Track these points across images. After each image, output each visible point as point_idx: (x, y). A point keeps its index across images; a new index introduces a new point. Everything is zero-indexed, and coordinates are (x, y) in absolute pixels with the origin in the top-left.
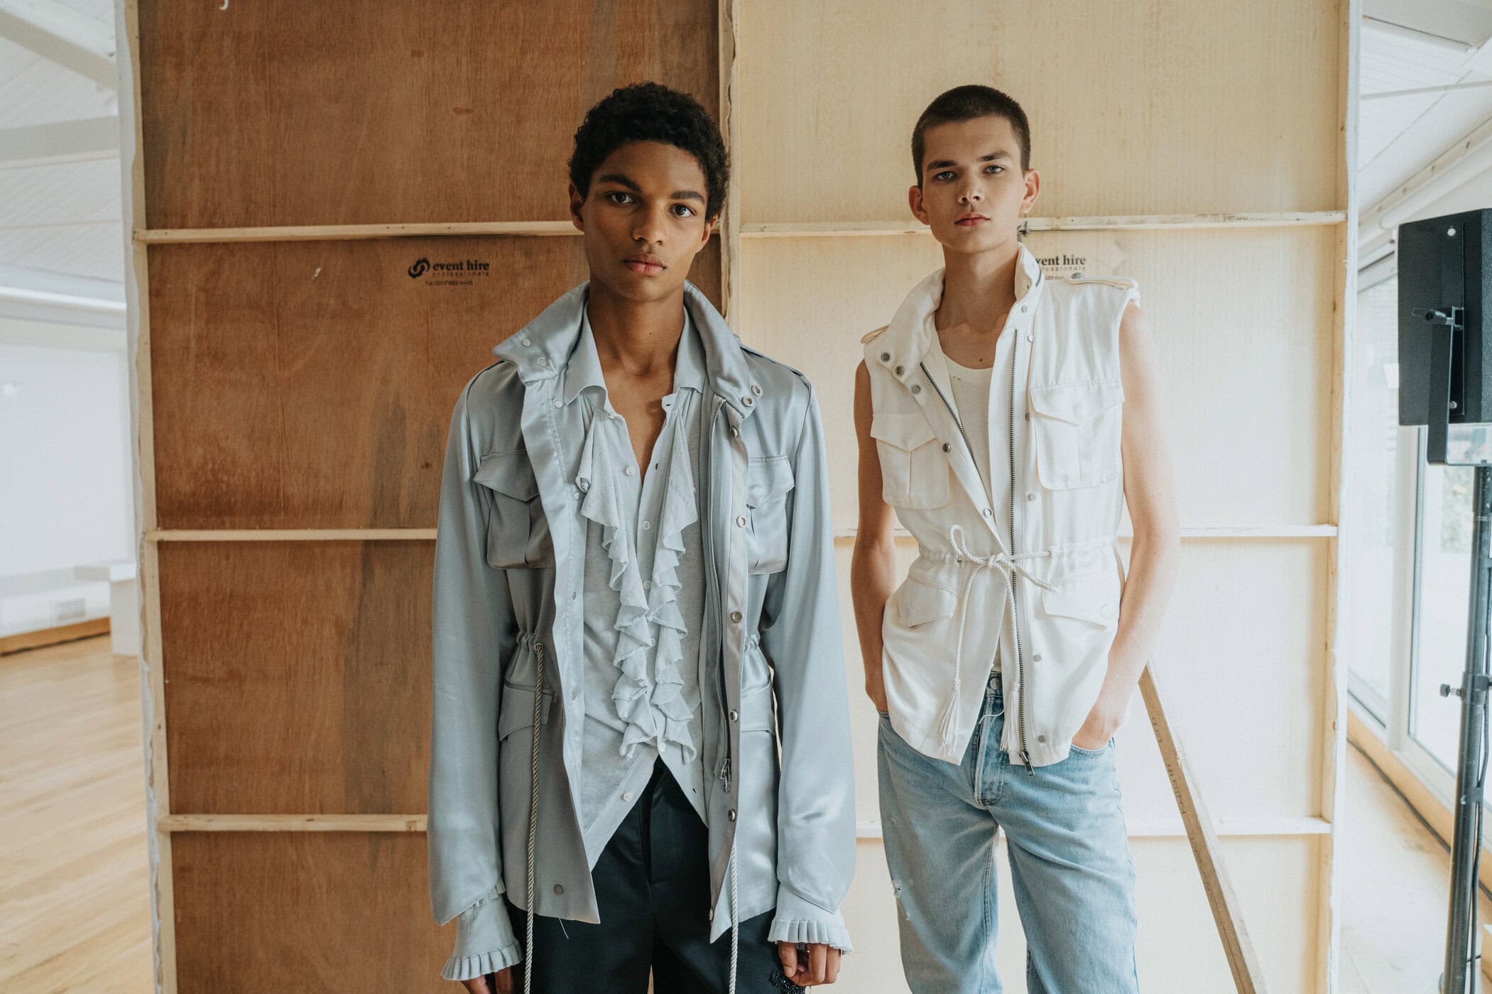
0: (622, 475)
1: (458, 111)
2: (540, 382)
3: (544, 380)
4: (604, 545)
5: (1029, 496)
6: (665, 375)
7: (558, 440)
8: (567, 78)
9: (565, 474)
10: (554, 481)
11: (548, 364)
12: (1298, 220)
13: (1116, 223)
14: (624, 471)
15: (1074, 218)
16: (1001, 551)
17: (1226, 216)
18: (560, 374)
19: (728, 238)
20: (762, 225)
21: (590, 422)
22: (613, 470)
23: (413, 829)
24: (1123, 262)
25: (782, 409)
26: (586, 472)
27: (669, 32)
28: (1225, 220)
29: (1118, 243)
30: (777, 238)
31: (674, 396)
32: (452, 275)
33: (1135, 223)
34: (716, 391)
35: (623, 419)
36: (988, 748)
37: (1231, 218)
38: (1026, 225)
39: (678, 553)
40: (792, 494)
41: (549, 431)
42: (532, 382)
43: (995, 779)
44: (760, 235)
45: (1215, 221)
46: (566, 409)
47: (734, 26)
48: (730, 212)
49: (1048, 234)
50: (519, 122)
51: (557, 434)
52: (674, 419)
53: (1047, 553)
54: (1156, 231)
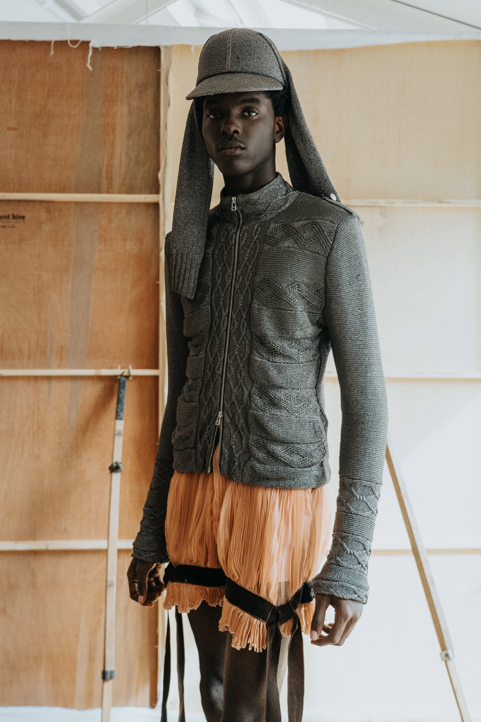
1: (9, 129)
8: (73, 112)
13: (379, 203)
17: (439, 201)
24: (385, 224)
27: (133, 88)
28: (438, 203)
29: (382, 214)
32: (3, 222)
33: (391, 203)
45: (432, 203)
47: (169, 89)
50: (45, 135)
54: (403, 209)
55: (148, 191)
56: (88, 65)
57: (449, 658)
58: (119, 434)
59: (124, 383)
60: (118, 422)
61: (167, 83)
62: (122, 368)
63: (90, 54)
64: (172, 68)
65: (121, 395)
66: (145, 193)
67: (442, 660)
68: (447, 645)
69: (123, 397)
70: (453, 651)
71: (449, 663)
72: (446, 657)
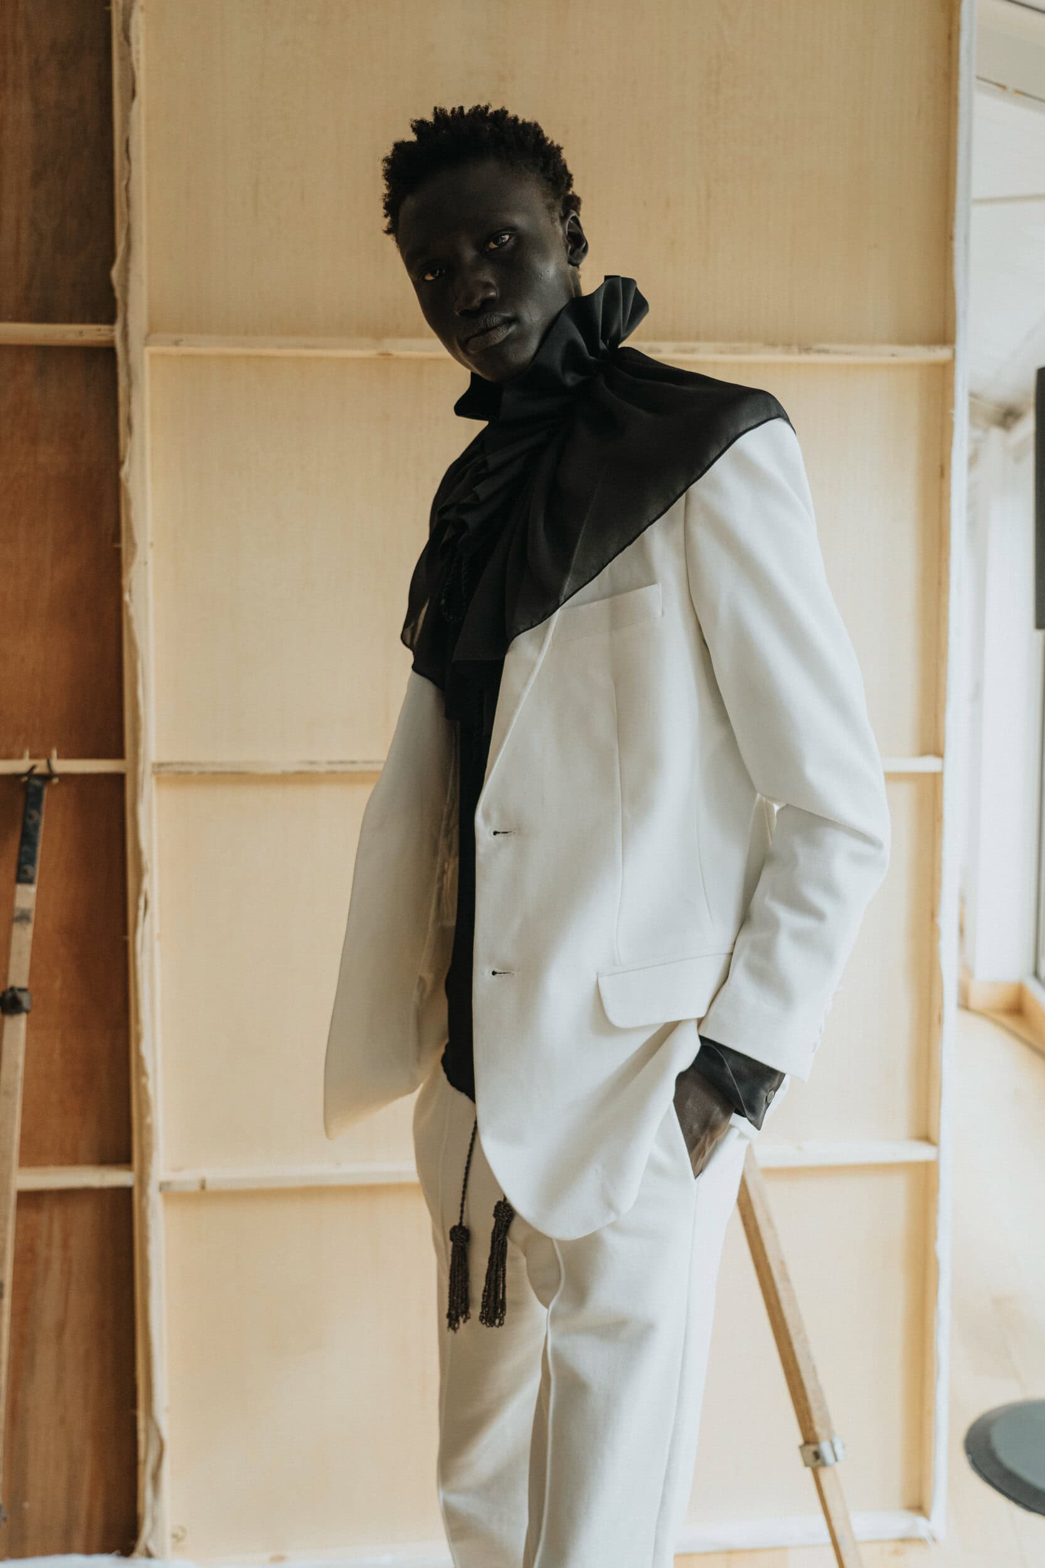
12: (893, 355)
17: (801, 347)
19: (127, 351)
20: (177, 337)
27: (43, 56)
28: (800, 352)
30: (201, 357)
33: (684, 351)
37: (807, 350)
44: (173, 350)
45: (787, 353)
47: (134, 53)
48: (130, 317)
55: (87, 317)
57: (824, 1464)
58: (24, 917)
59: (39, 792)
60: (20, 889)
61: (127, 38)
62: (32, 757)
65: (30, 822)
66: (83, 321)
67: (806, 1465)
68: (818, 1429)
69: (36, 826)
70: (832, 1446)
71: (825, 1475)
72: (816, 1459)
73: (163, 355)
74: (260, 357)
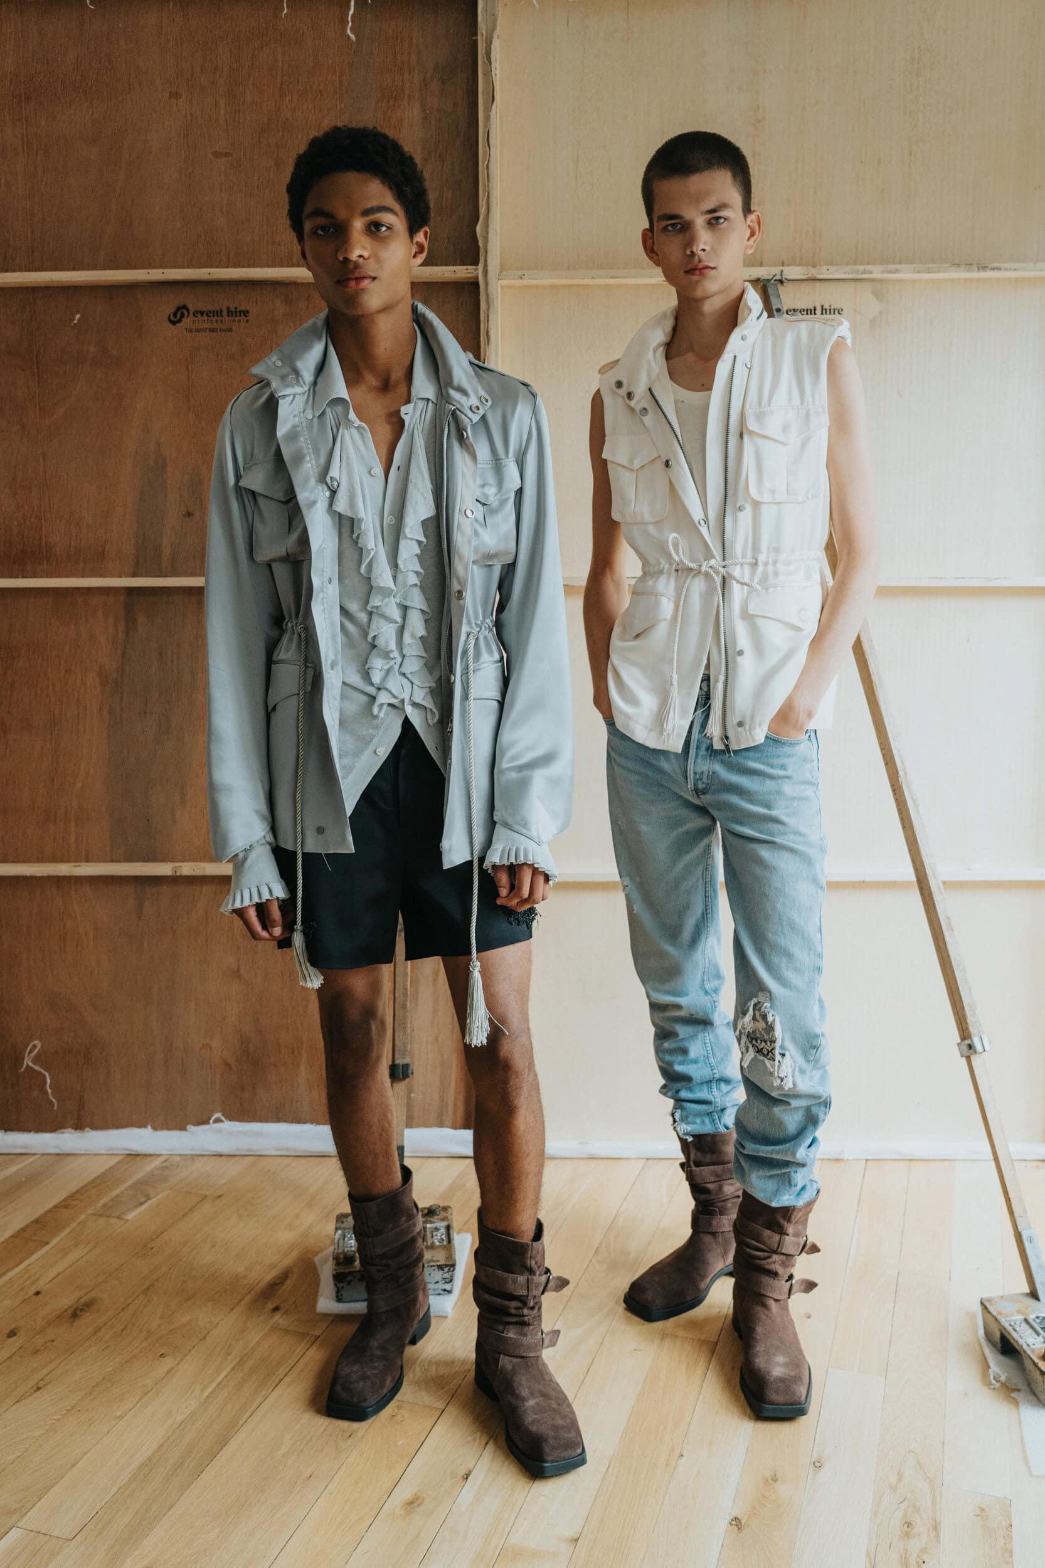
0: (368, 476)
1: (216, 154)
2: (291, 397)
3: (295, 395)
4: (354, 536)
5: (739, 507)
6: (403, 389)
7: (310, 446)
9: (316, 475)
10: (306, 481)
11: (298, 381)
13: (871, 273)
14: (370, 472)
15: (831, 268)
16: (713, 557)
17: (980, 266)
18: (309, 390)
19: (487, 284)
20: (520, 273)
21: (338, 430)
22: (358, 470)
23: (178, 874)
24: (880, 313)
25: (509, 416)
26: (335, 472)
27: (429, 75)
28: (979, 270)
29: (876, 294)
30: (536, 287)
31: (410, 406)
33: (890, 272)
34: (448, 400)
35: (367, 428)
36: (698, 741)
37: (985, 268)
38: (781, 275)
39: (419, 543)
40: (520, 492)
41: (302, 439)
42: (284, 397)
43: (704, 769)
44: (518, 282)
45: (969, 271)
46: (315, 420)
47: (493, 69)
48: (489, 259)
49: (806, 283)
51: (309, 442)
52: (412, 425)
53: (754, 561)
54: (914, 281)
55: (458, 261)
56: (349, 32)
57: (975, 1053)
61: (488, 59)
63: (351, 12)
64: (498, 32)
66: (455, 264)
67: (962, 1055)
68: (972, 1029)
70: (981, 1040)
71: (976, 1061)
72: (969, 1049)
73: (509, 287)
74: (578, 286)
